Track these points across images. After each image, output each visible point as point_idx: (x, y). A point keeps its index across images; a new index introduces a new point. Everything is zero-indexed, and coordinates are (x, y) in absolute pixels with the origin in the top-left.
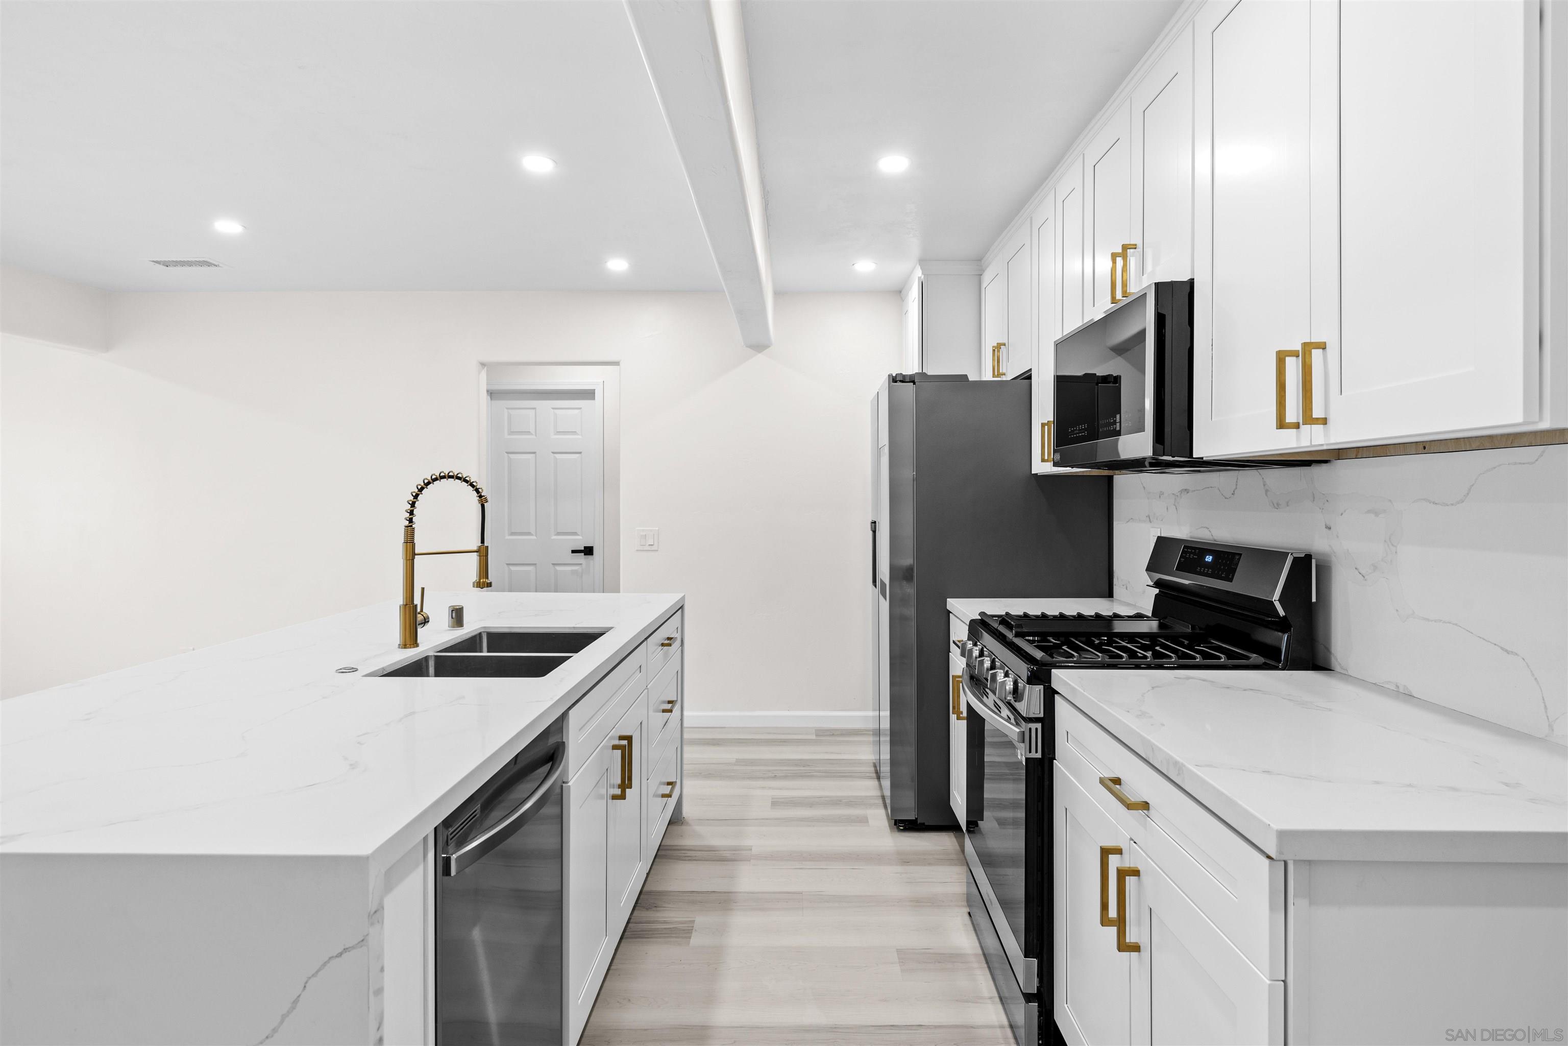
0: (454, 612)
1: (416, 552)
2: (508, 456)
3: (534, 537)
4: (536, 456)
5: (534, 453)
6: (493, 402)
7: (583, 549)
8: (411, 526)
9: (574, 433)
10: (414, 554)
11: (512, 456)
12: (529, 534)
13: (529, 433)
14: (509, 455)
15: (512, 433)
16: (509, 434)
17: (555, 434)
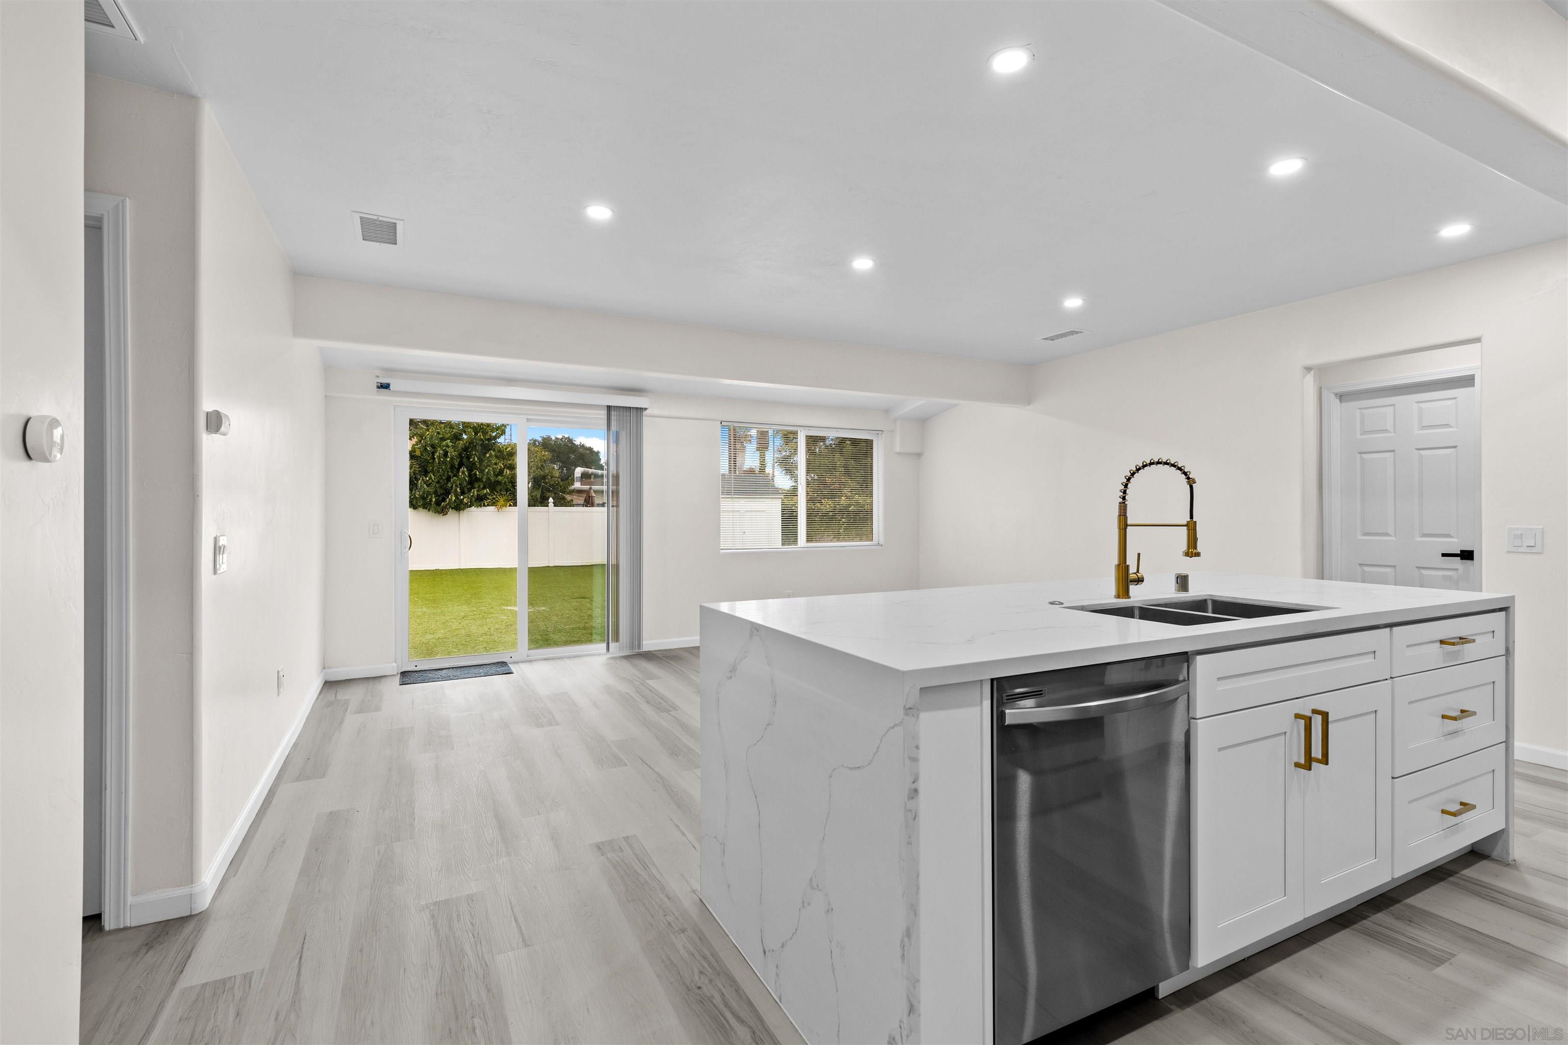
0: (1179, 578)
1: (1129, 523)
2: (1361, 457)
3: (1393, 538)
4: (1395, 455)
5: (1393, 451)
6: (1344, 404)
7: (1459, 553)
8: (1124, 503)
9: (1447, 425)
10: (1126, 525)
11: (1365, 456)
12: (1387, 534)
13: (1386, 431)
14: (1362, 455)
15: (1364, 432)
16: (1362, 434)
17: (1420, 430)
